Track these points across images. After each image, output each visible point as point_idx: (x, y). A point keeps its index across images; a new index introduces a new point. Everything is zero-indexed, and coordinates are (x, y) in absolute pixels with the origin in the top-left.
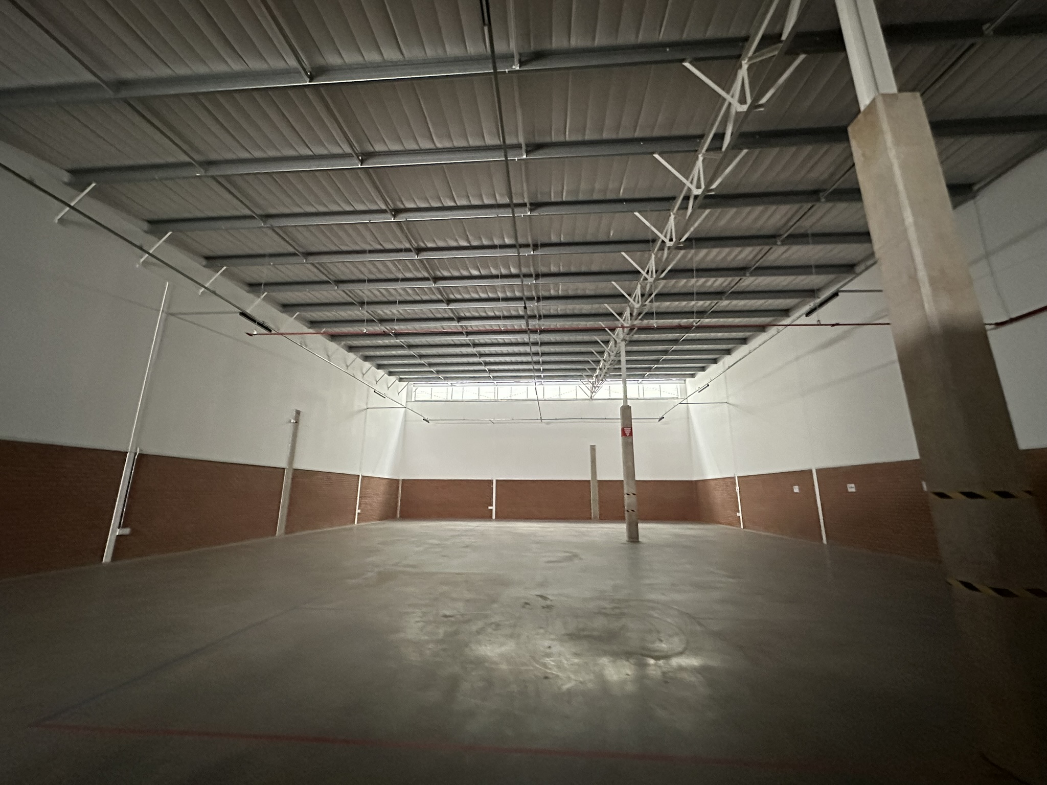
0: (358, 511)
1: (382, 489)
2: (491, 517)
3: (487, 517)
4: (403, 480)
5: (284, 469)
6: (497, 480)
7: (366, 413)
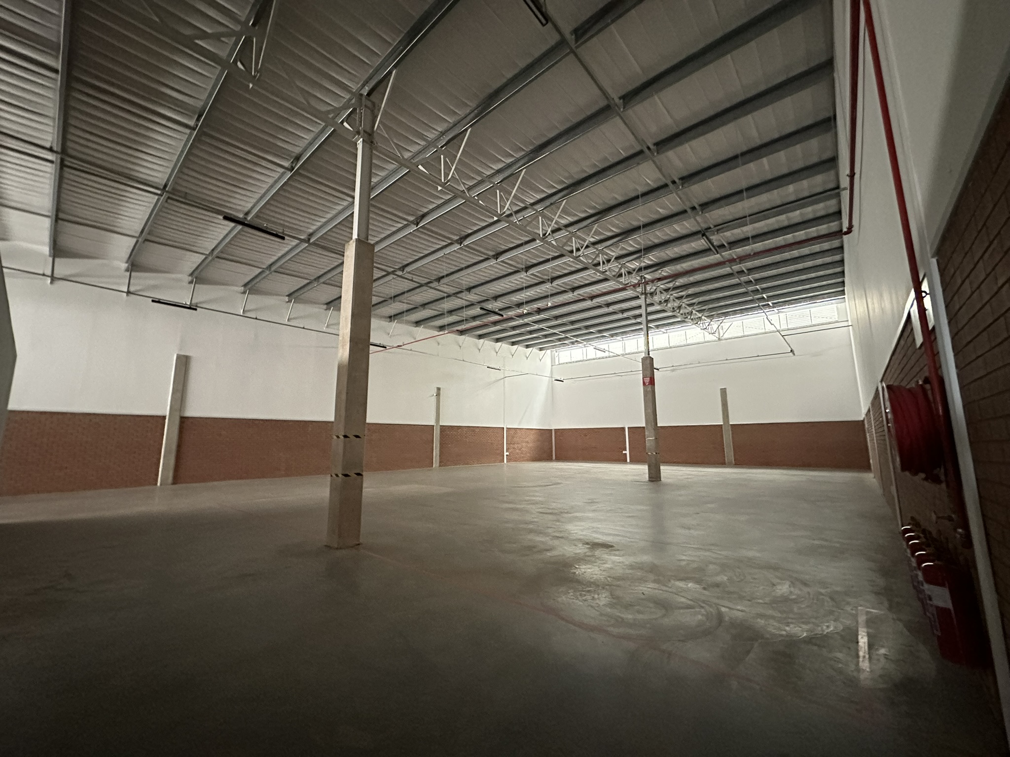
0: (506, 453)
1: (532, 437)
2: (626, 461)
3: (623, 460)
4: (555, 430)
5: (433, 426)
6: (628, 428)
7: (504, 383)
